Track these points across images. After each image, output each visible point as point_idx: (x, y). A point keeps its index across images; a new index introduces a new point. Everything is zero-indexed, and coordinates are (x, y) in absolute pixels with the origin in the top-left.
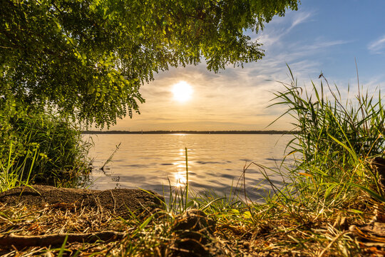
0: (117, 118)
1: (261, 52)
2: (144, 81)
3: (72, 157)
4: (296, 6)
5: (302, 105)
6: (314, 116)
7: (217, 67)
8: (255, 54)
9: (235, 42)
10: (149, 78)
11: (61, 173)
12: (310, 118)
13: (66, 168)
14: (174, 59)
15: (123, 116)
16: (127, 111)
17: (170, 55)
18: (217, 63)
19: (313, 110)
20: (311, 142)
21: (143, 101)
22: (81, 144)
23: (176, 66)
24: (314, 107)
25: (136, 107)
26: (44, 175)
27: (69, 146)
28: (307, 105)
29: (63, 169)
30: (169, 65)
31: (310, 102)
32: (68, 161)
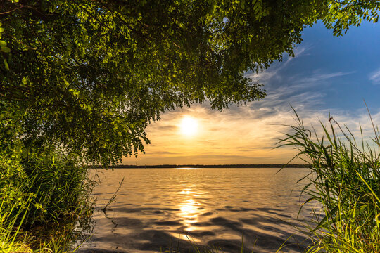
0: (123, 156)
1: (263, 92)
2: (151, 120)
3: (76, 196)
4: (292, 53)
5: (313, 148)
6: (329, 159)
7: (221, 106)
8: (257, 93)
9: (236, 85)
10: (156, 117)
11: (61, 215)
12: (325, 162)
13: (67, 209)
14: (180, 101)
15: (128, 154)
16: (133, 150)
17: (175, 97)
18: (221, 103)
19: (326, 153)
20: (330, 189)
21: (148, 142)
22: (86, 182)
23: (181, 107)
24: (327, 150)
25: (141, 147)
26: (44, 218)
27: (74, 184)
28: (319, 148)
29: (64, 211)
30: (175, 105)
31: (322, 146)
32: (71, 201)
